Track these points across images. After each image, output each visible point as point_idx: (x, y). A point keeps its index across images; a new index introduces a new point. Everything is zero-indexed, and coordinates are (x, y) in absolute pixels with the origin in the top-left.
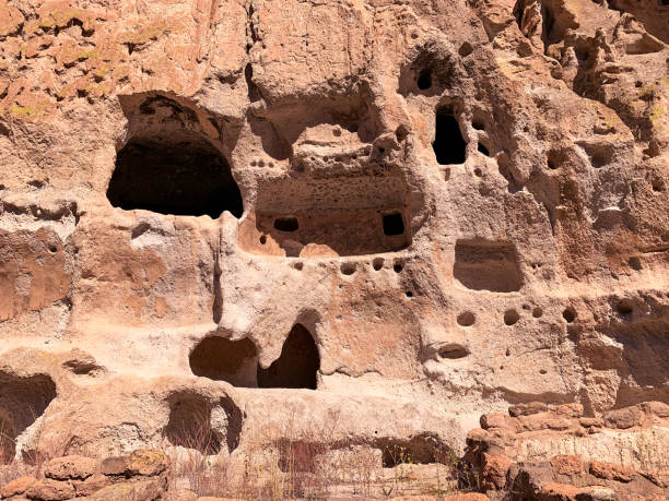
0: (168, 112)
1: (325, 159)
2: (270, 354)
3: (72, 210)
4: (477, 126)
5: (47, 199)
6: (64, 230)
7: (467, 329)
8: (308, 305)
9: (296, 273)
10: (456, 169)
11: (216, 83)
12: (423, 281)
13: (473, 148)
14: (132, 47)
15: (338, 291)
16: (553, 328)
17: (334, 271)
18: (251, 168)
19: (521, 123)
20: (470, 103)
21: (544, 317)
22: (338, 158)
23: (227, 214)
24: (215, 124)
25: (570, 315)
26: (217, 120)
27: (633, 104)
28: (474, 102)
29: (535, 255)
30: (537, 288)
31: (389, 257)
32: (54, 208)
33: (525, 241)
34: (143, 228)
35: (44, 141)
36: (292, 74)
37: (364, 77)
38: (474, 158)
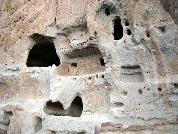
1: (78, 44)
2: (67, 105)
3: (18, 70)
4: (127, 24)
5: (14, 67)
8: (78, 91)
9: (74, 82)
10: (119, 41)
11: (48, 27)
12: (109, 81)
14: (31, 22)
15: (87, 86)
16: (154, 95)
17: (85, 79)
18: (60, 50)
20: (122, 18)
21: (151, 91)
22: (81, 44)
23: (54, 65)
25: (160, 89)
26: (51, 38)
28: (124, 17)
29: (148, 69)
30: (148, 81)
31: (100, 74)
32: (15, 69)
33: (143, 64)
34: (34, 72)
36: (67, 21)
38: (125, 36)
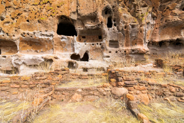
0: (65, 18)
1: (90, 27)
2: (82, 57)
3: (52, 35)
4: (114, 21)
5: (48, 33)
6: (51, 38)
7: (110, 54)
8: (87, 50)
9: (85, 45)
10: (110, 29)
11: (72, 14)
12: (104, 47)
13: (113, 25)
14: (58, 7)
15: (91, 48)
16: (122, 54)
17: (91, 45)
18: (78, 28)
19: (121, 21)
20: (113, 17)
21: (121, 52)
22: (92, 27)
23: (75, 36)
24: (72, 21)
25: (125, 52)
26: (73, 20)
27: (140, 17)
28: (114, 17)
29: (121, 43)
30: (121, 48)
31: (99, 43)
32: (49, 35)
33: (120, 40)
34: (62, 38)
35: (46, 24)
36: (85, 12)
37: (96, 13)
38: (113, 27)
